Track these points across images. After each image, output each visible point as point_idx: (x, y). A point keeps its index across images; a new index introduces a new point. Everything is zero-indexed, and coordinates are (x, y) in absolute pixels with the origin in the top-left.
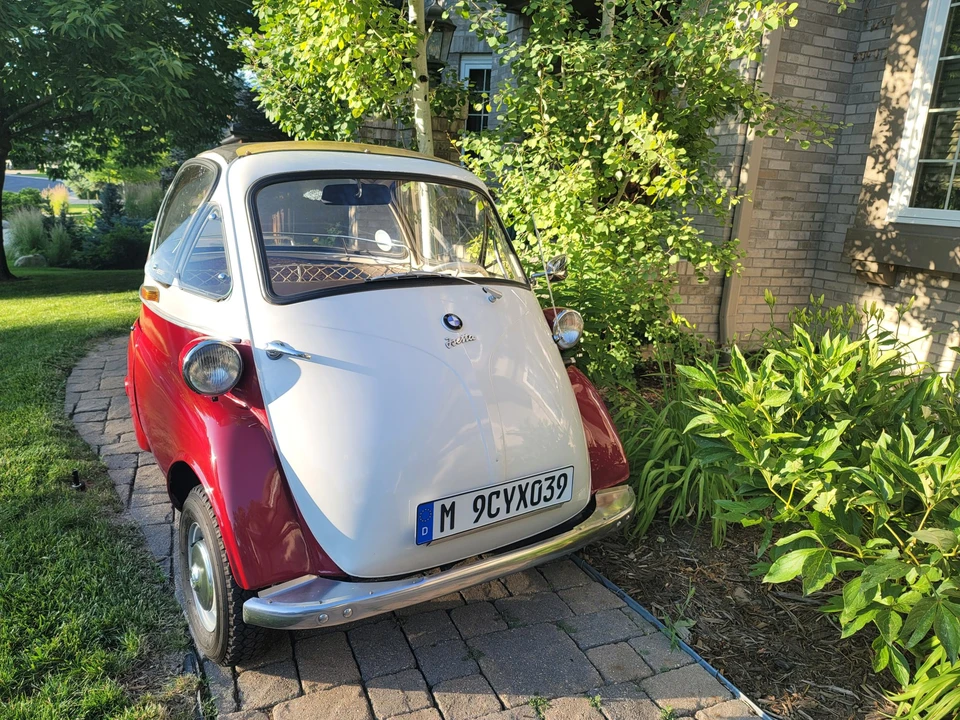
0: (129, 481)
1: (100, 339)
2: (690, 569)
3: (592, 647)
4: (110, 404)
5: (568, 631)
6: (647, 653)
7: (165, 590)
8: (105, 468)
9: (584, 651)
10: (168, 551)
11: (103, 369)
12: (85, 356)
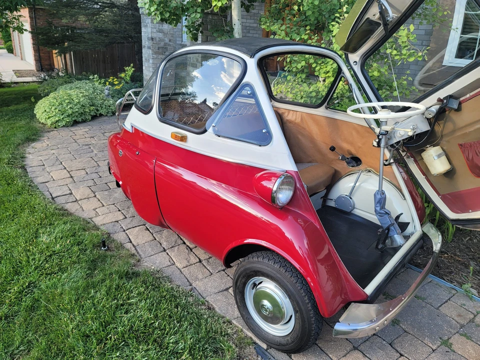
0: (128, 240)
1: (25, 145)
2: (446, 255)
3: (440, 306)
4: (70, 190)
5: (423, 299)
6: (465, 305)
7: (209, 309)
8: (109, 234)
9: (438, 309)
10: (188, 283)
11: (44, 165)
12: (25, 158)
